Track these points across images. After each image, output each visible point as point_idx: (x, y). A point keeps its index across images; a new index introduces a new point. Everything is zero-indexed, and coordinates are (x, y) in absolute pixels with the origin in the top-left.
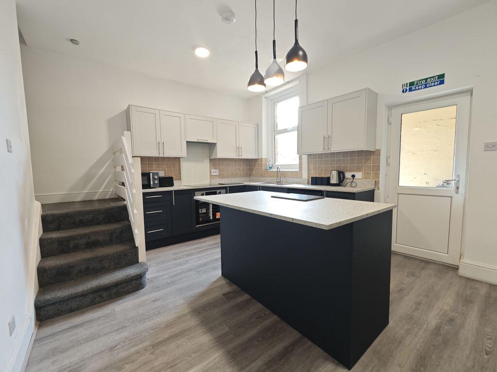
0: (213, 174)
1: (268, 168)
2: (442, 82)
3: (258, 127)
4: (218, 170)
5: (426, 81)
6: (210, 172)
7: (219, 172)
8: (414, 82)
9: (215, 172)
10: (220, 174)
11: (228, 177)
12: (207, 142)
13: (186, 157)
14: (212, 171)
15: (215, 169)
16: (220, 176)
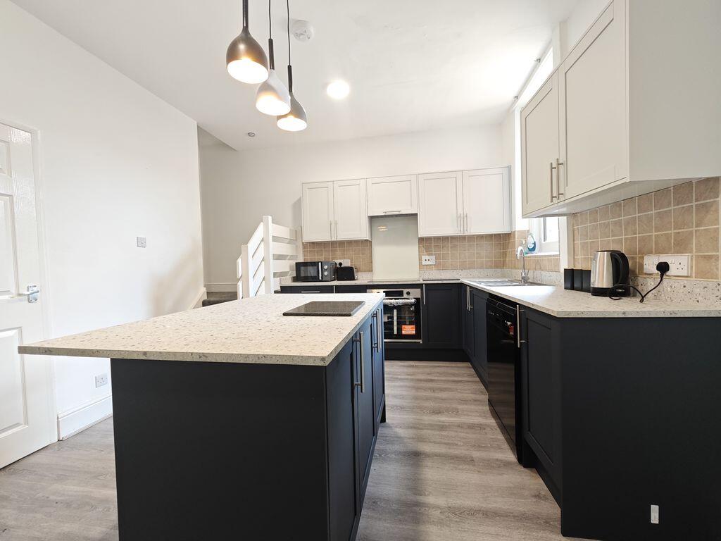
0: (424, 263)
4: (433, 257)
6: (420, 259)
7: (437, 259)
9: (429, 260)
10: (438, 263)
12: (401, 213)
14: (424, 258)
15: (429, 255)
16: (438, 266)
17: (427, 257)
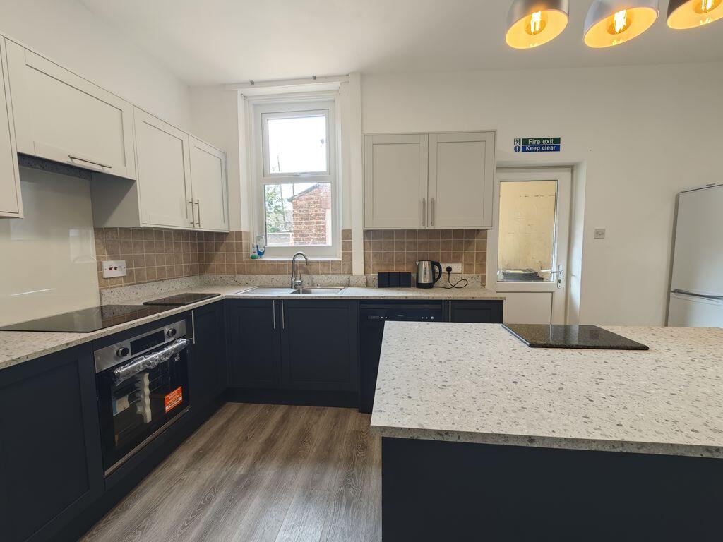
0: (107, 274)
1: (256, 254)
2: (558, 149)
3: (226, 157)
4: (123, 263)
5: (541, 143)
6: (100, 268)
7: (128, 265)
8: (528, 139)
9: (115, 268)
10: (130, 273)
11: (152, 280)
13: (21, 215)
14: (107, 264)
15: (116, 259)
16: (132, 279)
17: (113, 264)
